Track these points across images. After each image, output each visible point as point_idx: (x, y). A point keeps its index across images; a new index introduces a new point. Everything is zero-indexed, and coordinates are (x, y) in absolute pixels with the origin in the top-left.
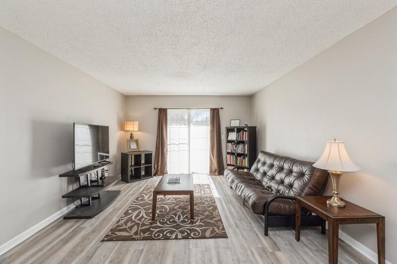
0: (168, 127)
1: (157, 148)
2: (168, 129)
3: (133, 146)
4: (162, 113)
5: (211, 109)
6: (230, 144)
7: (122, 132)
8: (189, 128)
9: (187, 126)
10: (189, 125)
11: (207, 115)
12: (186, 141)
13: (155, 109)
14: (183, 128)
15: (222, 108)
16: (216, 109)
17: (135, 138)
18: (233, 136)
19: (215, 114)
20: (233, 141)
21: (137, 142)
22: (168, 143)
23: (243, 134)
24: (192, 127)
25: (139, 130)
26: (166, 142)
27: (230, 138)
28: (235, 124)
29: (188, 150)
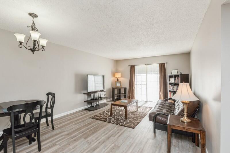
0: (135, 75)
1: (130, 86)
2: (135, 76)
3: (118, 85)
4: (132, 68)
5: (160, 64)
6: (170, 85)
7: (114, 78)
8: (147, 76)
9: (146, 75)
10: (147, 74)
11: (157, 67)
12: (145, 83)
13: (129, 66)
14: (144, 76)
15: (167, 63)
16: (163, 64)
17: (119, 80)
18: (172, 80)
19: (163, 67)
20: (173, 84)
21: (120, 82)
22: (136, 84)
23: (177, 79)
24: (148, 75)
25: (121, 77)
26: (134, 83)
27: (170, 82)
28: (175, 72)
29: (146, 88)
